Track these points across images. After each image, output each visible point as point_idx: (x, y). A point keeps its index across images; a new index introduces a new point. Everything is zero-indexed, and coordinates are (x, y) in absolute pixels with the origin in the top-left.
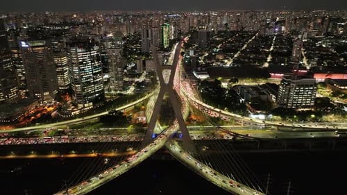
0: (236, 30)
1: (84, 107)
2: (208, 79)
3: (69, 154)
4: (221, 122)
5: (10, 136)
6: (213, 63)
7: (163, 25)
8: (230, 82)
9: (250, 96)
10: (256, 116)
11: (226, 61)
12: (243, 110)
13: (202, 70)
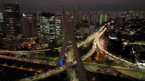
0: (143, 18)
1: (44, 46)
2: (116, 39)
3: (20, 67)
4: (113, 64)
5: (4, 54)
6: (123, 32)
7: (100, 14)
8: (129, 42)
9: (140, 50)
10: (141, 64)
11: (131, 32)
12: (132, 58)
13: (114, 35)
